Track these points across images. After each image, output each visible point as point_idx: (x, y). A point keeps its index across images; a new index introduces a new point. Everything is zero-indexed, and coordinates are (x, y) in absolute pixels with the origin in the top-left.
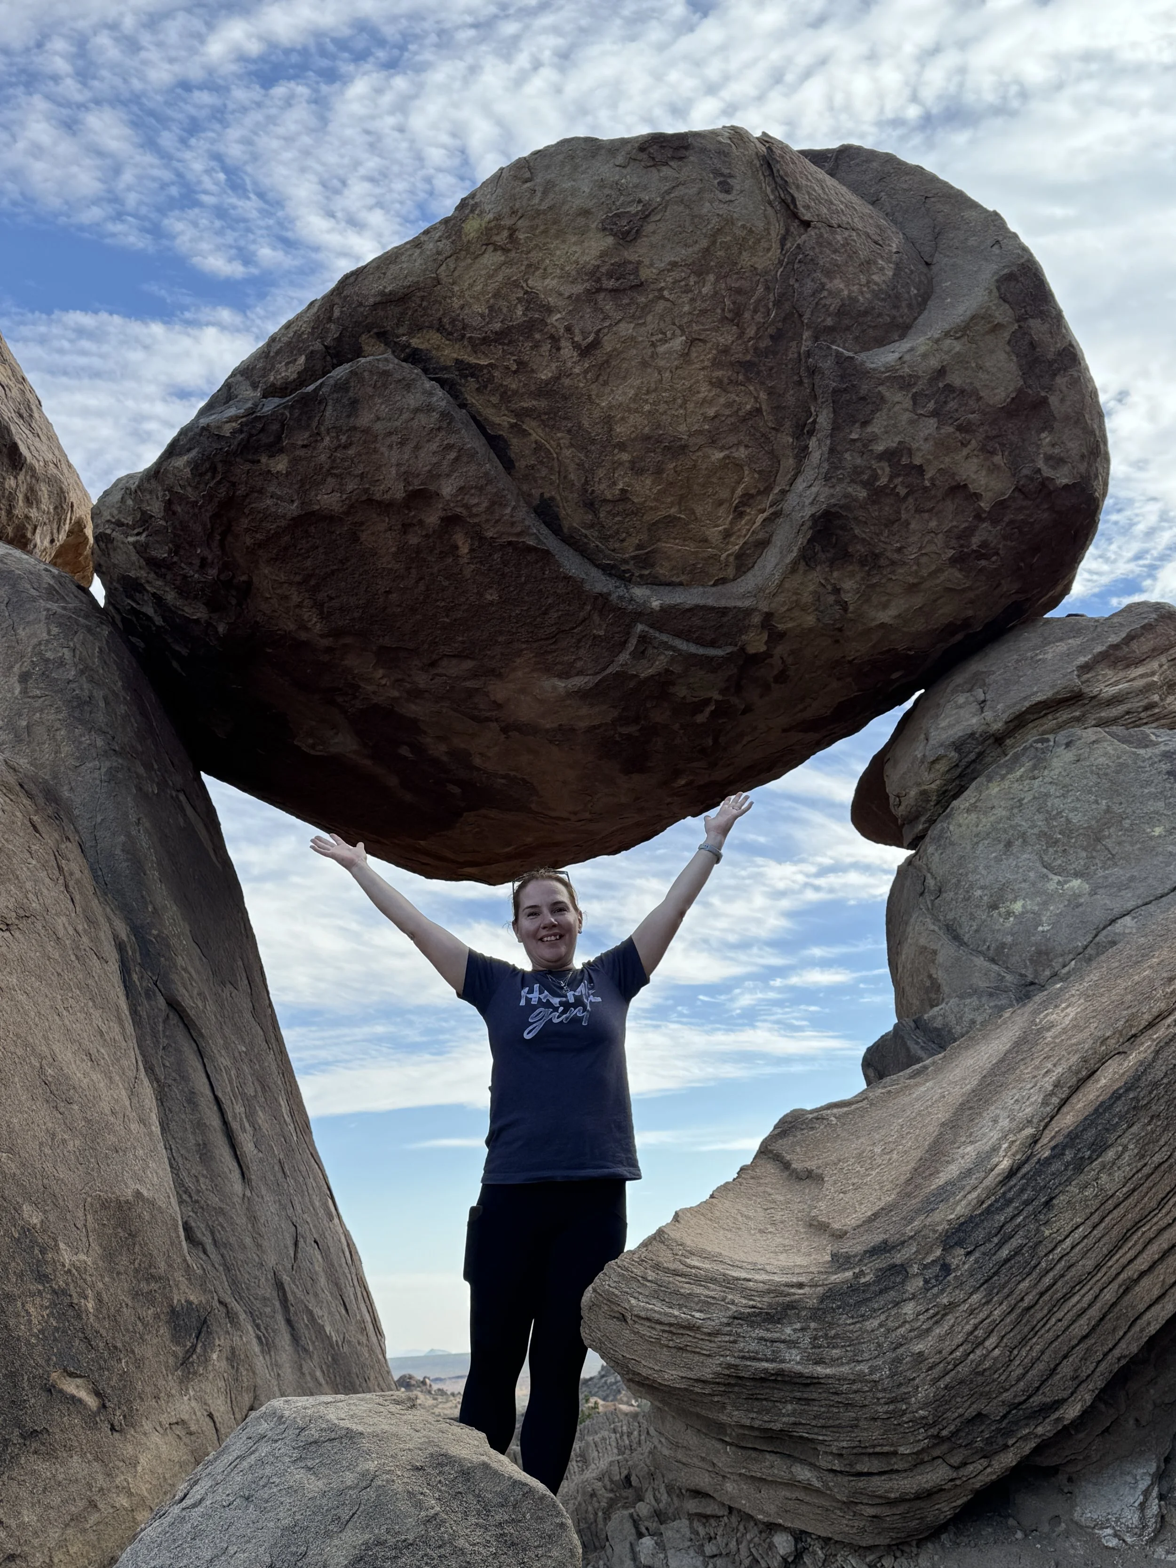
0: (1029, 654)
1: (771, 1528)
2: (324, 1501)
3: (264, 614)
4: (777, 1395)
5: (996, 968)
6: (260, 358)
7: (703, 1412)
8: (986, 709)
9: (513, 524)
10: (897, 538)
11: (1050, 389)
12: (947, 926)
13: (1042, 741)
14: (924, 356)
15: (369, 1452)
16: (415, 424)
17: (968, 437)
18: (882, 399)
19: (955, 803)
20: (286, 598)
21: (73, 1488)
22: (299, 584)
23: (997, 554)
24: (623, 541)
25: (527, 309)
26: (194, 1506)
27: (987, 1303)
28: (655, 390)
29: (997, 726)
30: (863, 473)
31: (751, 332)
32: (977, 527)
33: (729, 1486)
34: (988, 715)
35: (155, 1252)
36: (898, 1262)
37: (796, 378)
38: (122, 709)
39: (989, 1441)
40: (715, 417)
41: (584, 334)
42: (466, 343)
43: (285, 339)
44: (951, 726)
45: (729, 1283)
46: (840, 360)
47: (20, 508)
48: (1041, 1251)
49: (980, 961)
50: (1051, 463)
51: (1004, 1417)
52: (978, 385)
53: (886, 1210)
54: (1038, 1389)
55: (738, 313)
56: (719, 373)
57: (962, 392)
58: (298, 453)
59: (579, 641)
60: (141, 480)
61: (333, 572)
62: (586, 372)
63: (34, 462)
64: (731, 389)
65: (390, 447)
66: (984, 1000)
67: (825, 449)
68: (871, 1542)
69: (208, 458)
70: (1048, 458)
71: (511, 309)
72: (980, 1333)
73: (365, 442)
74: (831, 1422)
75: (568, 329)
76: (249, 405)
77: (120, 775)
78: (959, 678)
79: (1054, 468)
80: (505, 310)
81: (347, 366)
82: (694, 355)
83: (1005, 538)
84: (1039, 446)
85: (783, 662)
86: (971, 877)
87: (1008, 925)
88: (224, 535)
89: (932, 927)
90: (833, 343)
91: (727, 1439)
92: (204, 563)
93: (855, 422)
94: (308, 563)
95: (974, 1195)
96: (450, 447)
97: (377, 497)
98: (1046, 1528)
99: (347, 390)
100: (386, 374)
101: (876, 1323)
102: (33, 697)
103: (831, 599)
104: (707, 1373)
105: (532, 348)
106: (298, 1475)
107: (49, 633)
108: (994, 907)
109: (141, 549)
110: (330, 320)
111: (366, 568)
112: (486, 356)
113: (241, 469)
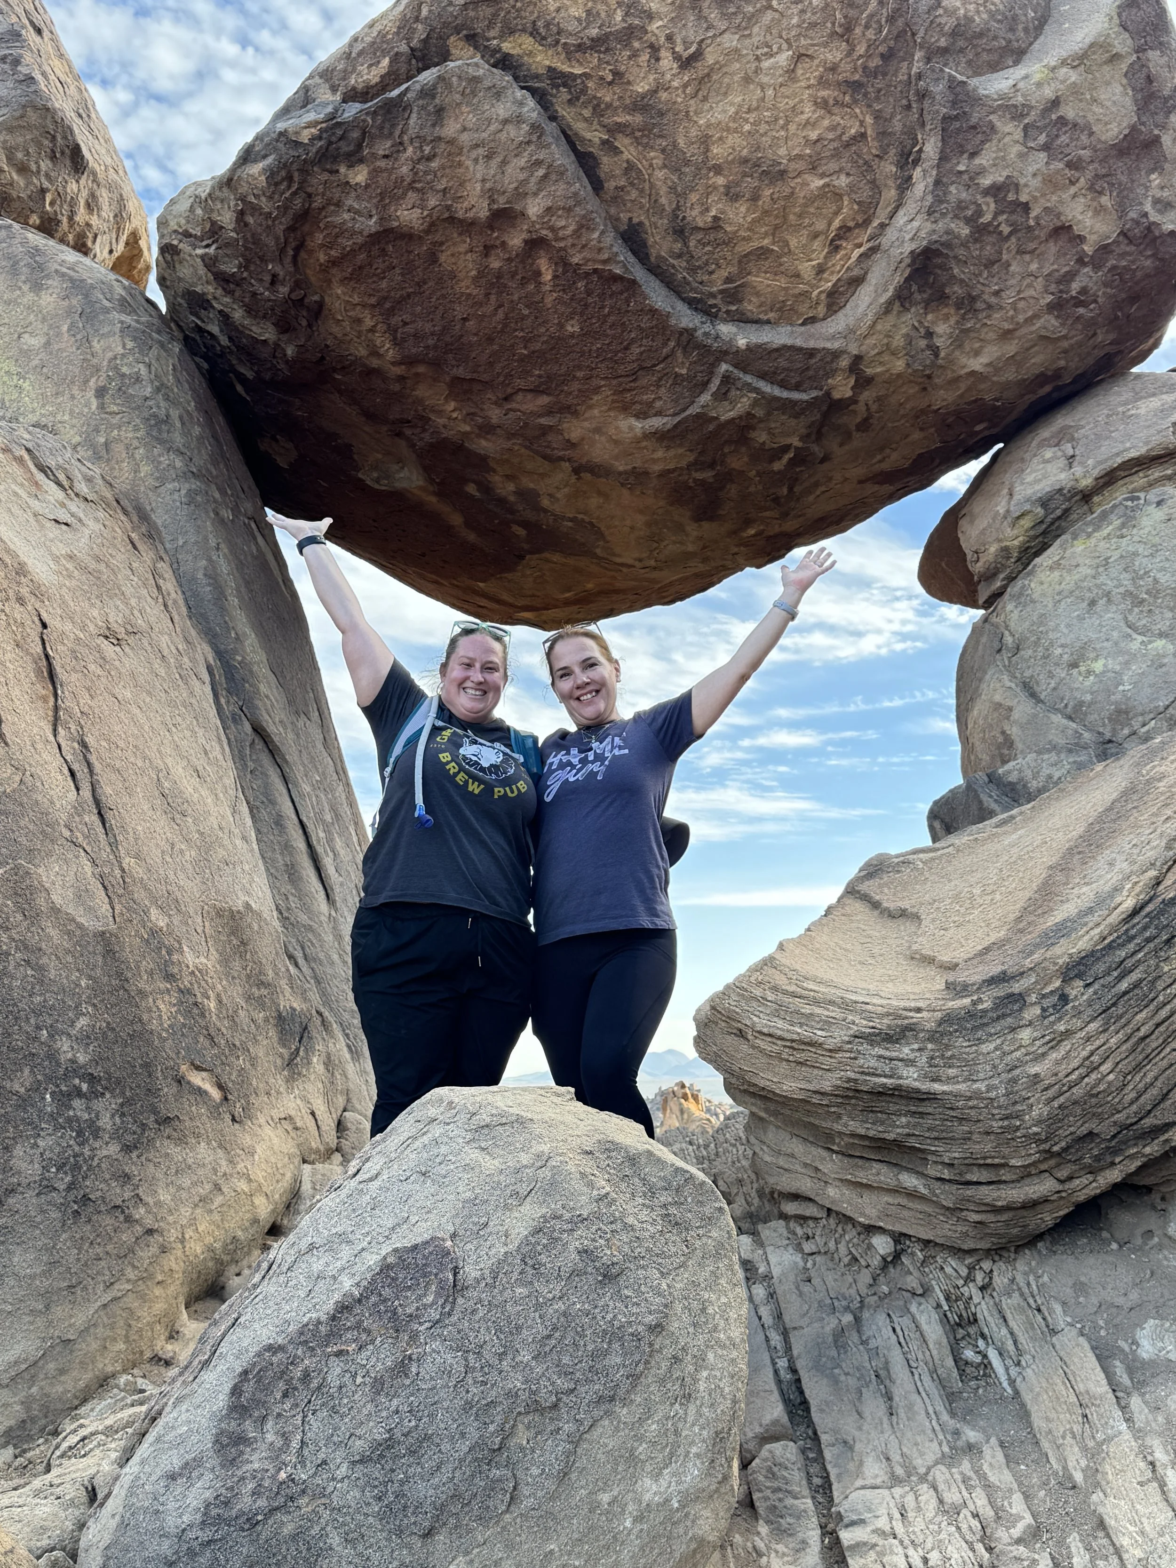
0: (1120, 409)
1: (871, 1229)
2: (502, 1178)
3: (336, 338)
4: (893, 1108)
5: (1074, 725)
6: (341, 59)
7: (817, 1122)
8: (1075, 464)
9: (600, 250)
10: (995, 280)
11: (1163, 127)
12: (1024, 683)
13: (1132, 499)
14: (1039, 85)
15: (540, 1136)
16: (503, 136)
17: (1077, 175)
18: (993, 128)
19: (1037, 560)
20: (359, 321)
21: (200, 1172)
22: (373, 306)
23: (1095, 301)
24: (711, 273)
25: (627, 14)
26: (371, 1180)
27: (1104, 1031)
28: (757, 109)
29: (1087, 482)
30: (967, 208)
31: (861, 49)
32: (1078, 271)
33: (831, 1191)
34: (1078, 470)
35: (264, 961)
36: (1017, 991)
37: (904, 102)
38: (197, 430)
39: (1097, 1159)
40: (817, 141)
41: (687, 44)
42: (560, 49)
43: (368, 39)
44: (1037, 481)
45: (847, 1006)
46: (954, 85)
47: (81, 215)
48: (1160, 985)
49: (1057, 719)
50: (1159, 206)
51: (1114, 1137)
52: (1091, 118)
53: (999, 945)
54: (1150, 1112)
55: (848, 28)
56: (824, 93)
57: (1075, 125)
58: (378, 163)
59: (660, 379)
60: (213, 188)
61: (409, 295)
62: (685, 86)
63: (96, 166)
64: (836, 110)
65: (476, 160)
66: (1063, 756)
67: (930, 180)
68: (972, 1246)
69: (285, 165)
70: (1156, 201)
71: (610, 14)
72: (1095, 1058)
73: (449, 154)
74: (944, 1135)
75: (670, 38)
76: (330, 109)
77: (199, 498)
78: (1046, 432)
79: (1160, 212)
80: (603, 15)
81: (434, 70)
82: (800, 72)
83: (1106, 285)
84: (1147, 188)
85: (868, 409)
86: (1051, 635)
87: (1087, 683)
88: (297, 250)
89: (1008, 684)
90: (945, 65)
91: (835, 1148)
92: (274, 280)
93: (962, 153)
94: (384, 284)
95: (1097, 931)
96: (538, 163)
97: (460, 215)
98: (1139, 1241)
99: (433, 97)
100: (476, 80)
101: (992, 1046)
102: (110, 413)
103: (923, 343)
104: (826, 1086)
105: (630, 58)
106: (473, 1155)
107: (124, 347)
108: (1074, 665)
109: (210, 263)
110: (417, 19)
111: (444, 292)
112: (581, 64)
113: (319, 177)
